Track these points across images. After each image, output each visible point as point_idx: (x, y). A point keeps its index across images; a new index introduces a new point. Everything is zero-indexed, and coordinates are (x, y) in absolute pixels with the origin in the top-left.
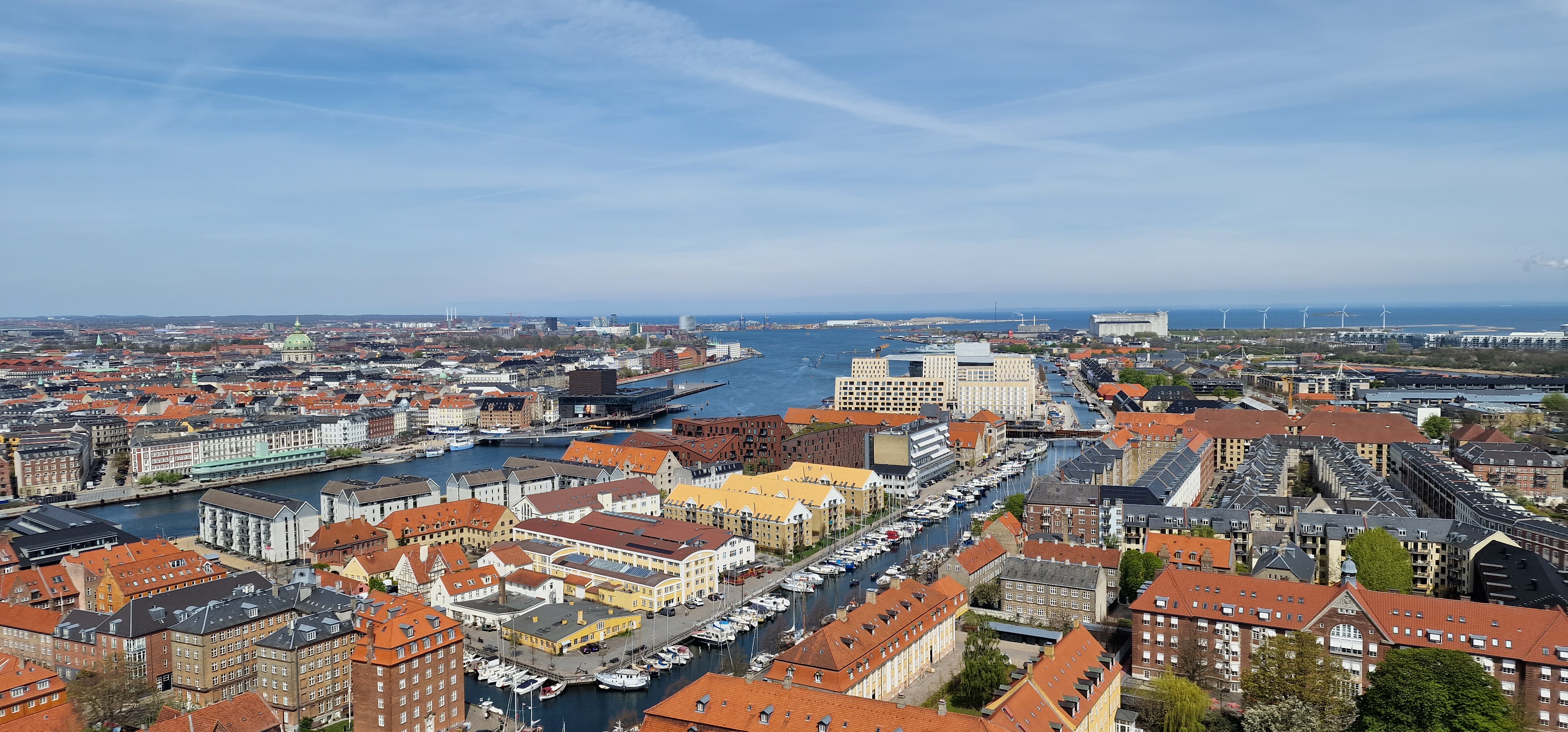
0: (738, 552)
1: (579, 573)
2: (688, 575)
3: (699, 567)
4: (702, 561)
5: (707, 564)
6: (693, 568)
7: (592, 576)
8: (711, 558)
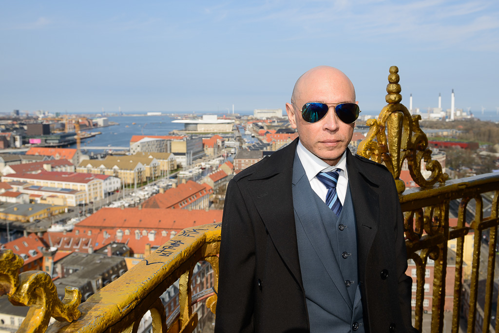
0: (112, 183)
1: (36, 193)
2: (90, 190)
3: (95, 187)
4: (96, 184)
5: (98, 186)
6: (92, 187)
7: (43, 193)
8: (100, 183)
